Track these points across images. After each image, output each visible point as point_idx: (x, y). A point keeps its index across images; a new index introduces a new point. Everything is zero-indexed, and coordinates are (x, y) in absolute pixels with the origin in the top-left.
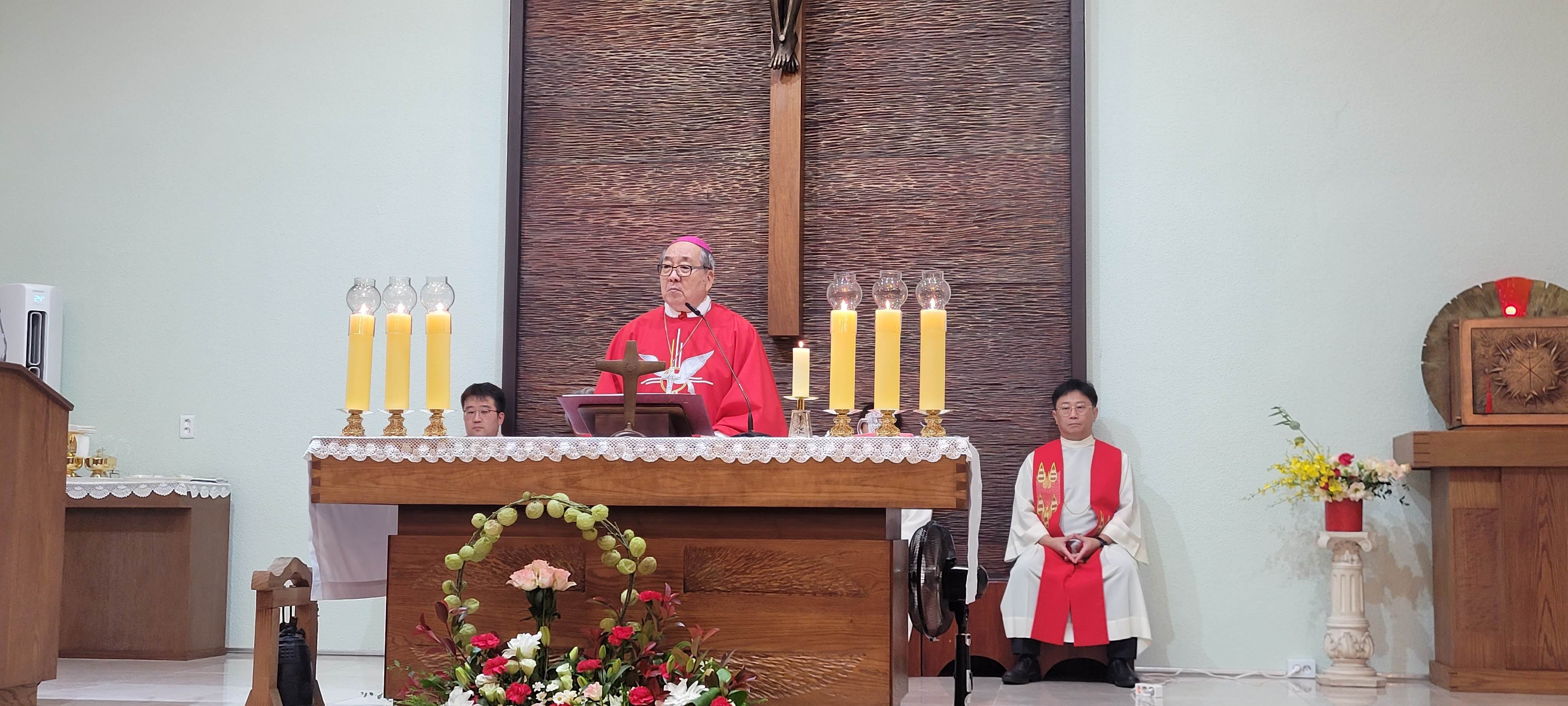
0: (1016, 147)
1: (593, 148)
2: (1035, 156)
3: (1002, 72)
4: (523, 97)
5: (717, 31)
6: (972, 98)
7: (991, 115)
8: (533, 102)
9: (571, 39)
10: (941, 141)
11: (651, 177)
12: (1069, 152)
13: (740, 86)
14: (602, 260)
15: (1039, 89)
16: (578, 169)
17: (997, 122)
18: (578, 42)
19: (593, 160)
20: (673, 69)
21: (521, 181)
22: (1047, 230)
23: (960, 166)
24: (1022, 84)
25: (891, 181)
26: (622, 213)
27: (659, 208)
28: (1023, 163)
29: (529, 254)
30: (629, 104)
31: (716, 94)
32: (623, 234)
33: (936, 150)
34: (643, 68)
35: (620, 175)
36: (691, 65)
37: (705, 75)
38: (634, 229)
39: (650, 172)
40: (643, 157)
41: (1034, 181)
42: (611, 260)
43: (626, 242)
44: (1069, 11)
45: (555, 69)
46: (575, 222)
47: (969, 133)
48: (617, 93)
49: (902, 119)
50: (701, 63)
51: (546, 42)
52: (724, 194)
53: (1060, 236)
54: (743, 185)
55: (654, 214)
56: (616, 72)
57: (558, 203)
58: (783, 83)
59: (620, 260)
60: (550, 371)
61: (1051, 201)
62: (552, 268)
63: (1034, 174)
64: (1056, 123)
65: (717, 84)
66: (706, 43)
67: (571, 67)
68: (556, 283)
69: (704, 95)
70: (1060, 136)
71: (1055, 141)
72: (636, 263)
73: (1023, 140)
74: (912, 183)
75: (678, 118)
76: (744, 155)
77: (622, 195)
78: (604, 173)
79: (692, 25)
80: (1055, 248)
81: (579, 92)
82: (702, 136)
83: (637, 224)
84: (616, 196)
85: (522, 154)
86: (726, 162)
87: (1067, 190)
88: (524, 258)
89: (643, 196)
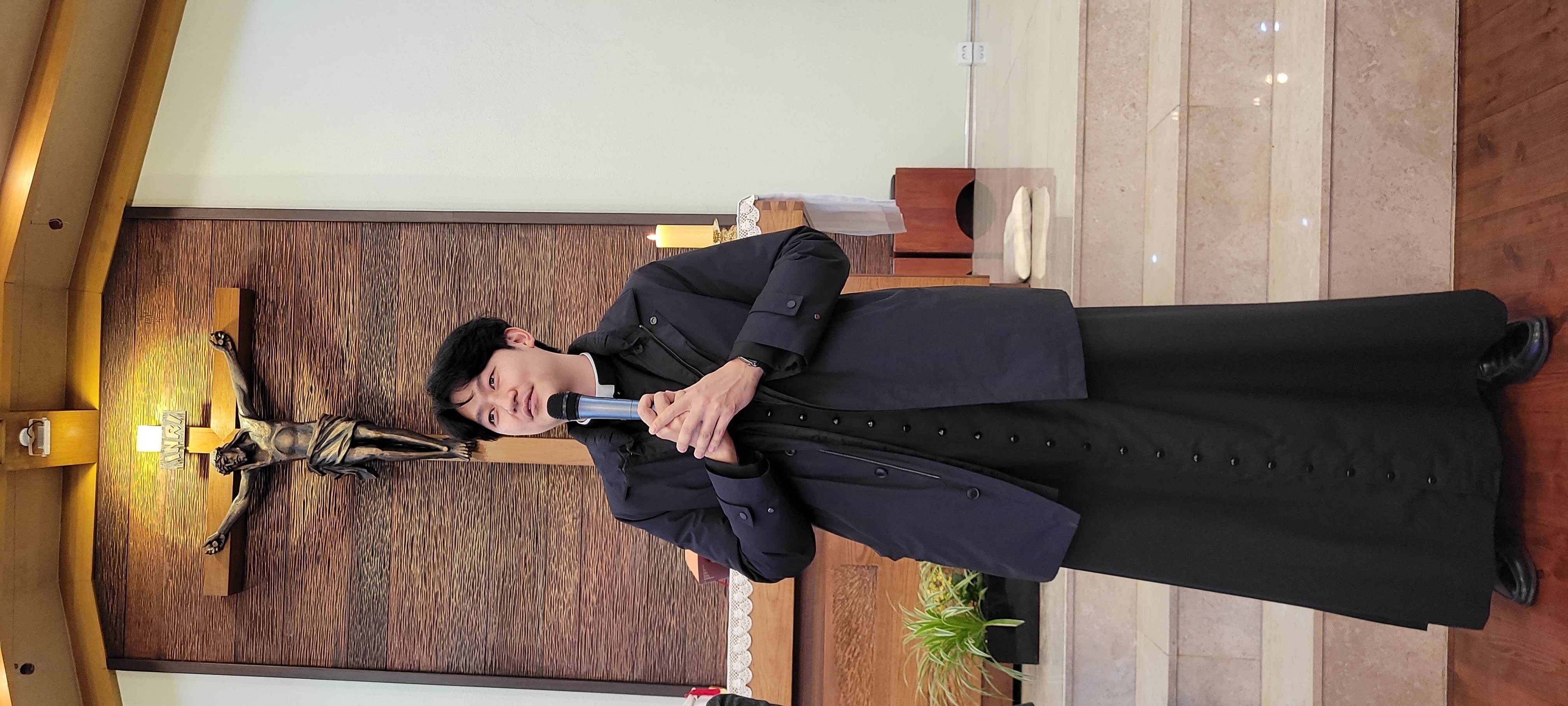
0: (549, 267)
1: (531, 614)
2: (557, 252)
3: (489, 278)
4: (485, 675)
5: (442, 508)
6: (508, 300)
7: (523, 286)
8: (490, 666)
9: (439, 631)
11: (557, 566)
12: (555, 226)
13: (487, 490)
15: (504, 248)
16: (547, 628)
17: (528, 282)
18: (442, 626)
19: (541, 616)
20: (470, 545)
21: (555, 678)
22: (616, 244)
23: (562, 312)
24: (499, 261)
26: (585, 592)
27: (582, 559)
28: (562, 262)
29: (616, 673)
30: (496, 583)
31: (492, 510)
32: (603, 592)
33: (548, 331)
34: (467, 571)
35: (554, 593)
36: (468, 530)
37: (476, 519)
38: (600, 582)
39: (553, 567)
40: (541, 573)
41: (576, 254)
42: (625, 602)
43: (610, 589)
44: (444, 223)
45: (464, 646)
46: (591, 633)
47: (535, 303)
48: (486, 594)
50: (466, 521)
51: (440, 654)
52: (574, 505)
53: (621, 234)
54: (568, 489)
55: (588, 565)
57: (575, 647)
58: (485, 452)
59: (624, 595)
61: (593, 241)
62: (628, 654)
63: (570, 254)
64: (531, 234)
65: (484, 509)
66: (450, 518)
67: (463, 632)
68: (642, 650)
69: (493, 520)
70: (542, 233)
71: (546, 236)
72: (627, 580)
73: (543, 262)
76: (544, 488)
77: (571, 591)
78: (552, 606)
79: (435, 528)
80: (630, 239)
81: (484, 626)
82: (525, 523)
83: (595, 579)
84: (571, 596)
85: (533, 677)
86: (548, 503)
87: (585, 227)
88: (619, 678)
89: (573, 574)
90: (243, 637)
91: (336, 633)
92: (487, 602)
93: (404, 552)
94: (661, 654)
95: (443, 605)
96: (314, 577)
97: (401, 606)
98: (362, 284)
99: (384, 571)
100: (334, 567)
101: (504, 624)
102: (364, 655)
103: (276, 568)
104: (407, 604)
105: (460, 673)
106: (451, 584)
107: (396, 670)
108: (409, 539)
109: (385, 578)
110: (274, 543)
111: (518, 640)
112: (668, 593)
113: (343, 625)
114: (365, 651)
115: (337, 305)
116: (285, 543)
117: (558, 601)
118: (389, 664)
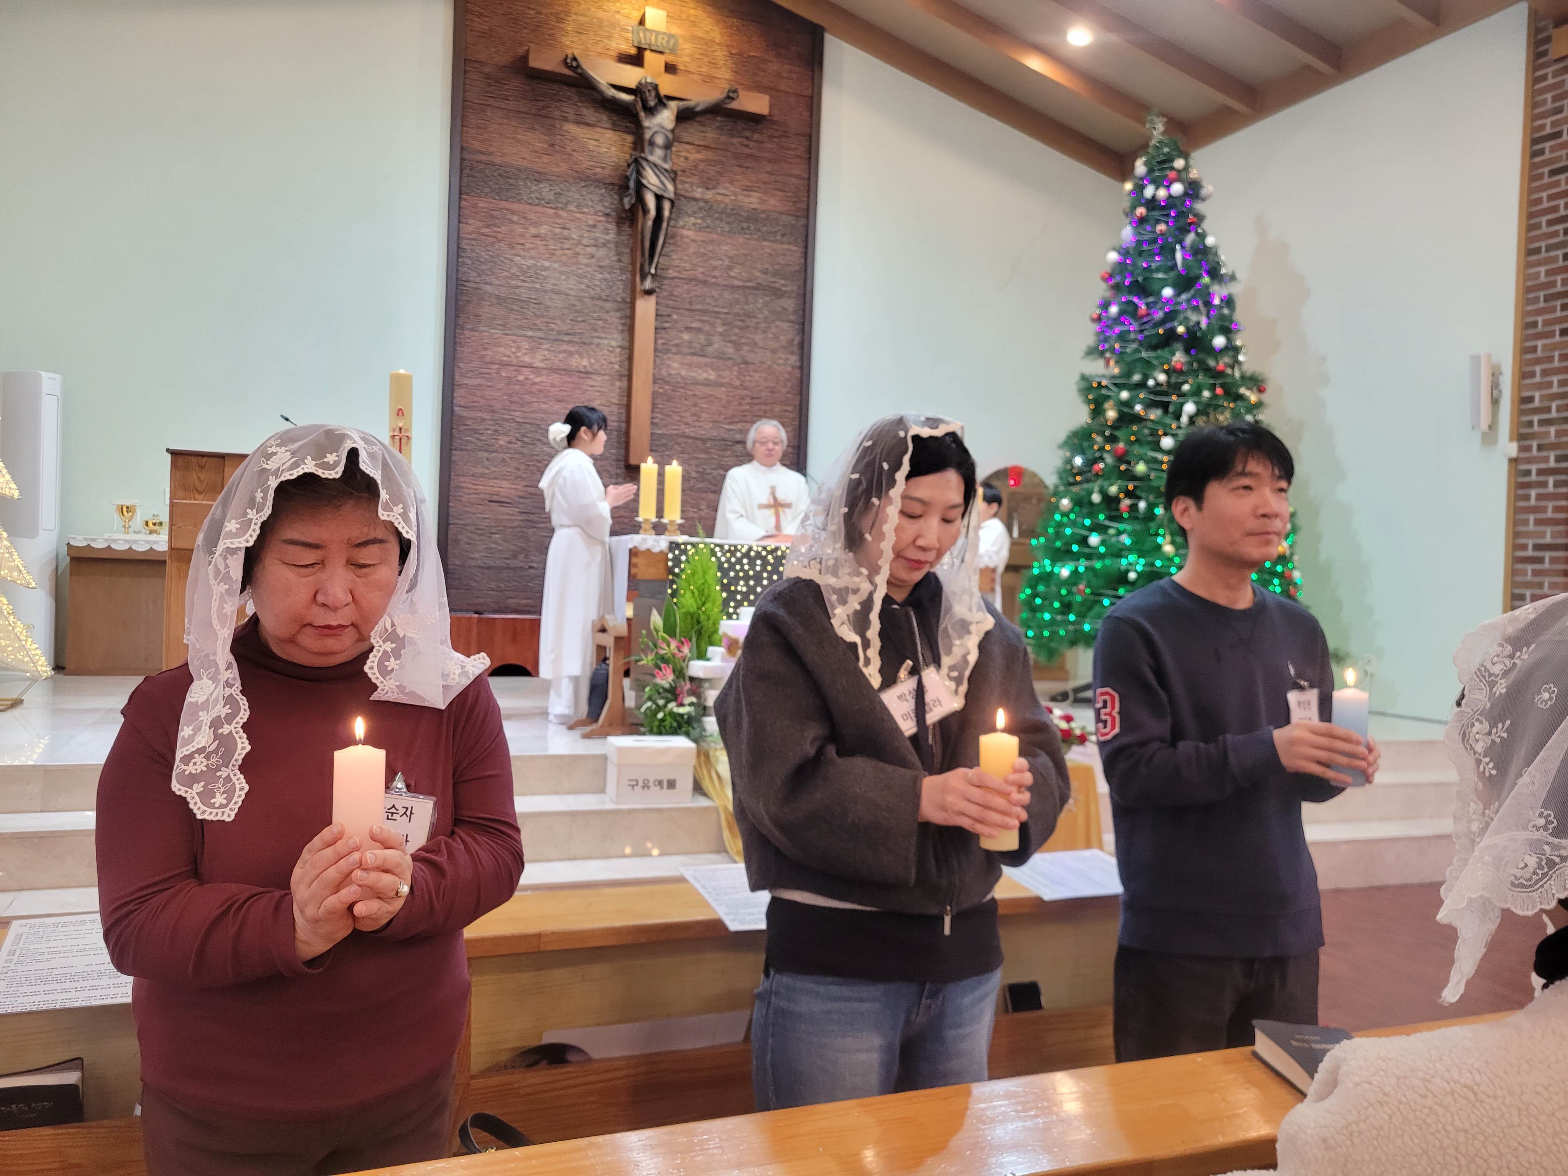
0: (772, 361)
2: (783, 368)
3: (766, 313)
4: (456, 280)
5: (593, 256)
6: (749, 326)
8: (464, 285)
9: (493, 244)
10: (730, 350)
11: (547, 349)
12: (801, 368)
13: (608, 296)
14: (511, 402)
15: (786, 327)
16: (496, 337)
17: (762, 344)
18: (497, 247)
20: (563, 278)
21: (454, 339)
23: (740, 368)
24: (777, 322)
25: (700, 372)
26: (526, 371)
27: (553, 370)
28: (776, 371)
29: (458, 393)
30: (533, 297)
31: (592, 299)
32: (526, 386)
33: (727, 356)
34: (543, 273)
35: (525, 344)
36: (575, 276)
37: (585, 284)
38: (534, 384)
39: (546, 346)
40: (541, 335)
41: (781, 383)
42: (517, 403)
43: (529, 392)
44: (806, 282)
45: (480, 263)
46: (493, 374)
47: (747, 348)
48: (524, 287)
49: (708, 334)
50: (582, 276)
51: (474, 242)
52: (596, 367)
54: (608, 363)
55: (548, 375)
56: (524, 273)
57: (481, 359)
59: (523, 403)
60: (473, 475)
62: (476, 404)
63: (782, 378)
64: (796, 349)
65: (592, 292)
66: (584, 262)
67: (491, 264)
68: (479, 415)
69: (584, 298)
70: (798, 357)
71: (794, 360)
72: (535, 406)
73: (776, 357)
74: (712, 376)
75: (567, 311)
76: (609, 343)
77: (527, 359)
78: (514, 342)
79: (577, 249)
81: (497, 283)
82: (581, 325)
83: (537, 380)
84: (522, 359)
85: (455, 321)
86: (598, 345)
88: (455, 395)
89: (541, 361)
90: (486, 70)
91: (490, 154)
92: (517, 287)
93: (558, 221)
94: (476, 431)
95: (513, 248)
96: (537, 140)
97: (513, 212)
98: (763, 212)
99: (543, 202)
100: (546, 158)
101: (500, 300)
102: (472, 176)
103: (544, 108)
104: (515, 218)
105: (458, 259)
106: (532, 258)
107: (460, 204)
108: (568, 226)
109: (537, 202)
110: (565, 109)
111: (487, 310)
112: (526, 439)
113: (498, 160)
114: (475, 177)
115: (748, 189)
116: (565, 119)
117: (519, 348)
118: (464, 196)
